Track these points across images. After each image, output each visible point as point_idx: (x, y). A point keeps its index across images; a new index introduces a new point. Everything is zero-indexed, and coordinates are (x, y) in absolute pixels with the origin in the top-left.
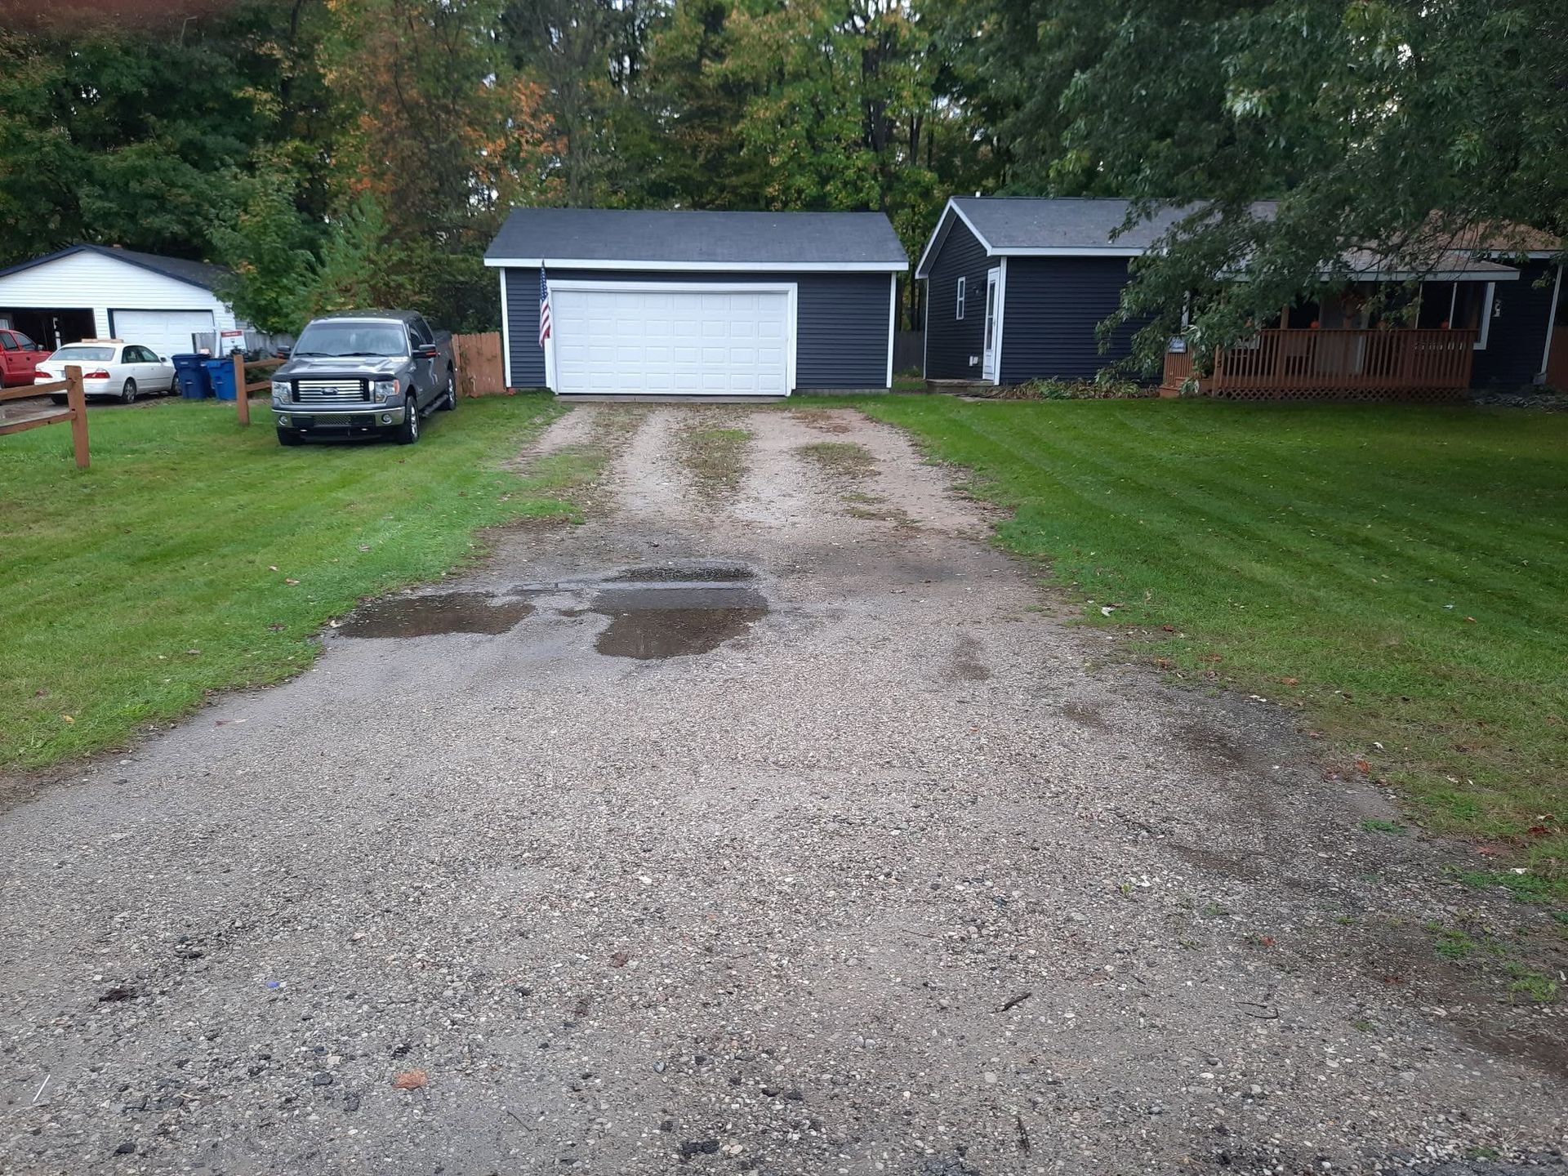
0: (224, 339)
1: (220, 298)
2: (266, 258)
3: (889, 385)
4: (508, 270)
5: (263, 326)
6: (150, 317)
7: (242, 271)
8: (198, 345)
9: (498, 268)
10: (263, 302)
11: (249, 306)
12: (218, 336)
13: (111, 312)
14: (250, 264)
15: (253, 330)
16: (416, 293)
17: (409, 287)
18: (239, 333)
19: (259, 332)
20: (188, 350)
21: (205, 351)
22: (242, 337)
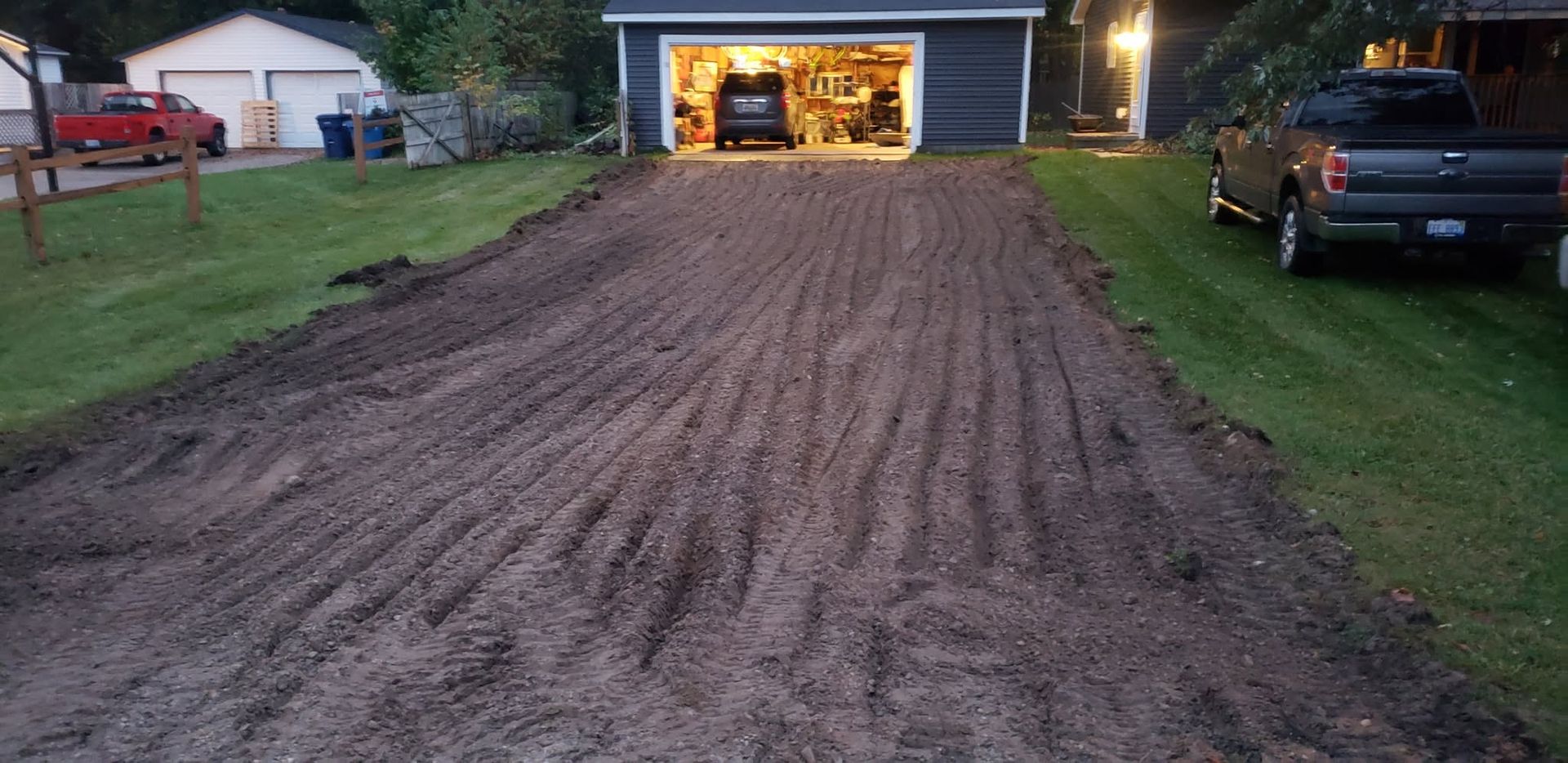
0: (367, 99)
1: (365, 59)
2: (407, 18)
3: (1023, 139)
4: (628, 27)
5: (403, 86)
6: (301, 79)
7: (383, 31)
8: (344, 106)
9: (617, 24)
10: (403, 62)
11: (390, 66)
12: (362, 96)
13: (269, 73)
14: (392, 25)
15: (394, 90)
16: (548, 50)
17: (541, 44)
18: (381, 93)
19: (399, 91)
20: (333, 110)
21: (348, 111)
22: (383, 97)
